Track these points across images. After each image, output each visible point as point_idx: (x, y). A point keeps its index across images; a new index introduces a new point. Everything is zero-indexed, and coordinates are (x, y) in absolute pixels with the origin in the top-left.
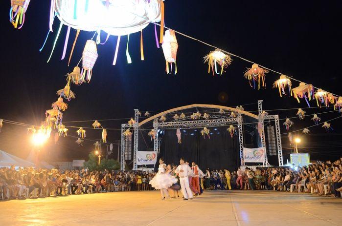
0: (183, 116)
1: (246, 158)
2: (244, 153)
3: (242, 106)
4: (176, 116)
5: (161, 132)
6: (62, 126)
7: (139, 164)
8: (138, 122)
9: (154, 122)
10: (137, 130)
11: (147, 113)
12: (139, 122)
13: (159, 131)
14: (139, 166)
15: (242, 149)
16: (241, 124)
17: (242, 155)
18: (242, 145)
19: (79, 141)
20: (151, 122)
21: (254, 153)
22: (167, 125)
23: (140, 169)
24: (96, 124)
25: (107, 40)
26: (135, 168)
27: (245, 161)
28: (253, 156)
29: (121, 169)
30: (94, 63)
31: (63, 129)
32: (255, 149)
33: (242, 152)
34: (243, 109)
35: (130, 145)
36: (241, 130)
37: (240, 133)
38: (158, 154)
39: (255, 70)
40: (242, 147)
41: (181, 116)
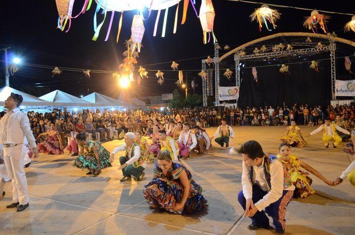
0: (264, 48)
1: (337, 91)
2: (336, 86)
3: (335, 33)
4: (256, 50)
5: (243, 66)
6: (143, 69)
7: (221, 99)
8: (218, 57)
9: (235, 56)
10: (218, 65)
11: (227, 47)
12: (220, 56)
13: (241, 64)
14: (221, 102)
15: (334, 82)
16: (334, 53)
17: (334, 87)
18: (334, 76)
19: (160, 81)
20: (232, 56)
21: (348, 85)
22: (249, 58)
23: (222, 105)
24: (174, 65)
25: (149, 14)
26: (217, 104)
27: (337, 94)
28: (345, 88)
29: (204, 105)
30: (142, 37)
31: (143, 72)
32: (350, 81)
33: (334, 85)
34: (335, 35)
35: (211, 81)
36: (333, 60)
37: (333, 63)
38: (240, 89)
39: (315, 17)
40: (333, 79)
41: (262, 49)
